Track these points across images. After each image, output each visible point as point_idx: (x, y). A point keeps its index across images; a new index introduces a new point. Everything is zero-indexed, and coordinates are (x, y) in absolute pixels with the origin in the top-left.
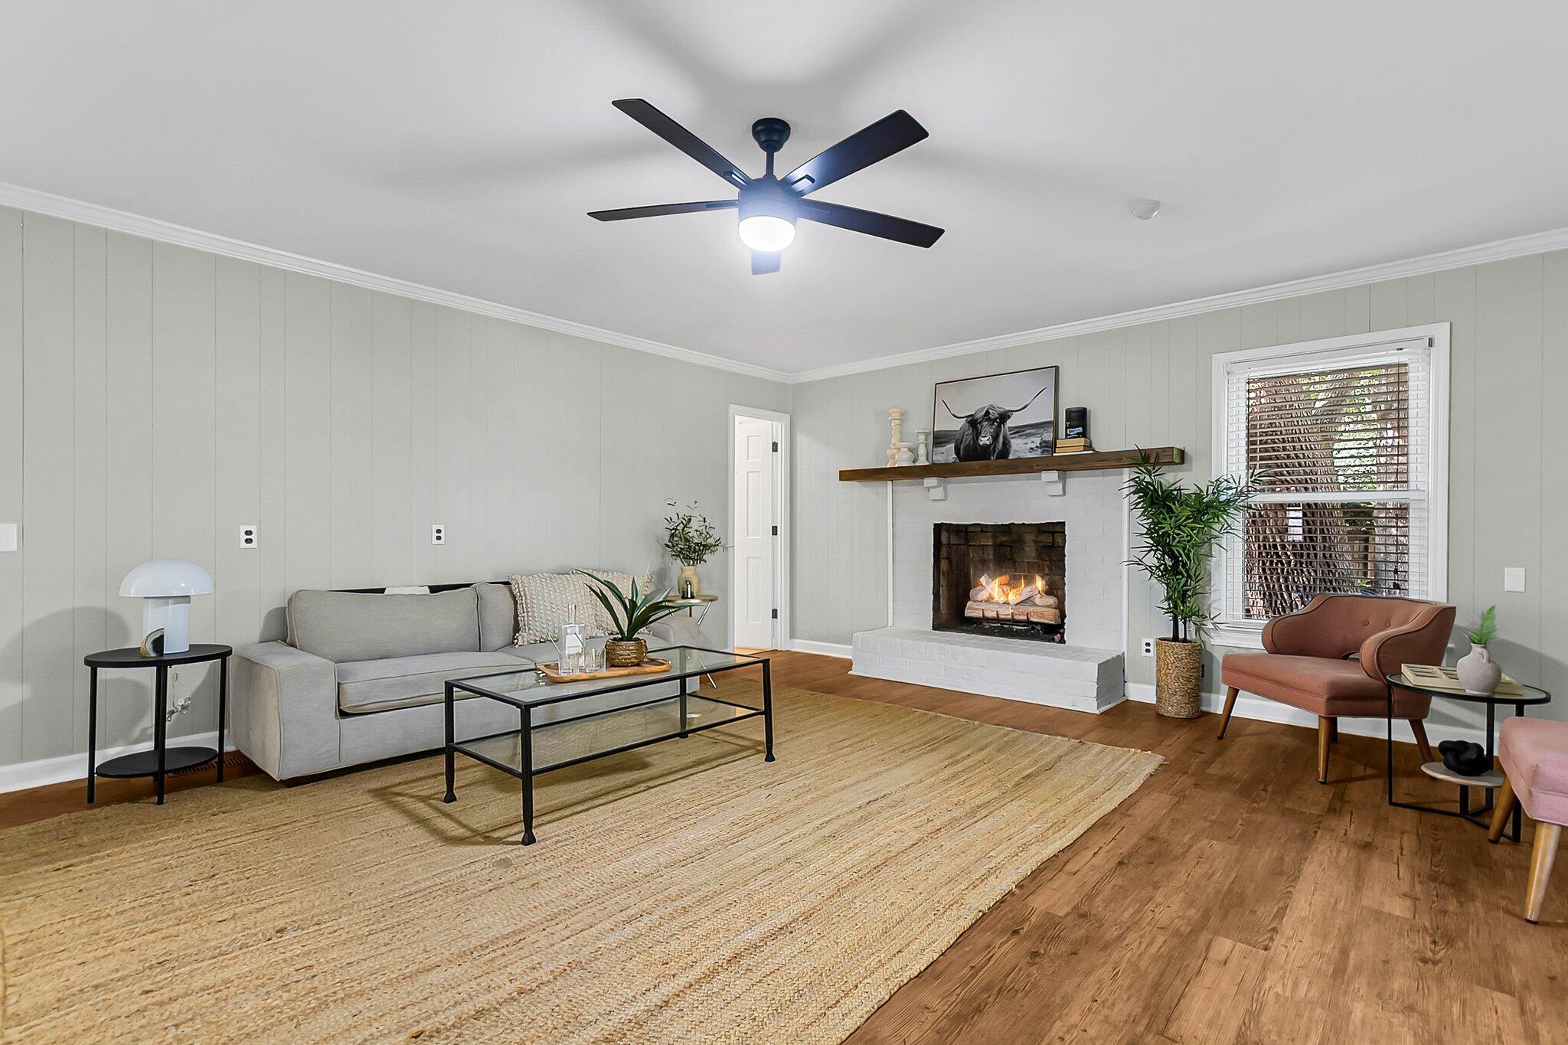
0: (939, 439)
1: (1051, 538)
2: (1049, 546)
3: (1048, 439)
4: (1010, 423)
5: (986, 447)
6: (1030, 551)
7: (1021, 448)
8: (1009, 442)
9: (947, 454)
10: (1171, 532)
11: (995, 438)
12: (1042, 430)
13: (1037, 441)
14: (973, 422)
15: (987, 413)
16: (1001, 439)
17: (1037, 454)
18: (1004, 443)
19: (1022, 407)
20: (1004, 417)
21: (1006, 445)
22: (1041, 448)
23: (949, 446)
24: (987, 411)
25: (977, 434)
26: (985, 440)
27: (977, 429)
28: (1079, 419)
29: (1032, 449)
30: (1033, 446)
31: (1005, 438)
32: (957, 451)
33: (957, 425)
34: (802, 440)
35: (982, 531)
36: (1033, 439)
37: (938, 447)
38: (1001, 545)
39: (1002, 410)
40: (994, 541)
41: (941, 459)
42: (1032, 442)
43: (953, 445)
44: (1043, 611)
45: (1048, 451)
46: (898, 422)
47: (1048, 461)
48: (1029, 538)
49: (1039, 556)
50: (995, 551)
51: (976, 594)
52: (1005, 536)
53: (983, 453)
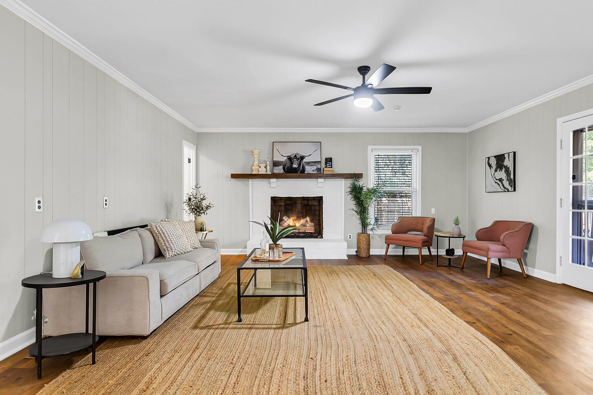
0: (276, 164)
1: (307, 202)
2: (306, 205)
3: (319, 167)
4: (304, 160)
5: (296, 168)
6: (299, 206)
7: (309, 169)
8: (305, 167)
9: (279, 170)
10: (364, 200)
11: (299, 165)
12: (317, 164)
13: (315, 168)
14: (290, 159)
15: (296, 156)
16: (301, 166)
17: (315, 172)
18: (303, 167)
19: (309, 155)
20: (302, 158)
21: (304, 168)
22: (316, 170)
23: (280, 167)
24: (296, 155)
25: (292, 163)
26: (295, 166)
27: (292, 161)
28: (329, 161)
29: (313, 170)
30: (314, 169)
31: (303, 166)
32: (284, 169)
33: (284, 159)
34: (202, 158)
35: (280, 200)
36: (314, 167)
37: (275, 167)
38: (288, 205)
39: (301, 155)
40: (285, 203)
41: (277, 172)
42: (313, 168)
43: (282, 167)
44: (310, 228)
45: (319, 171)
46: (258, 155)
47: (319, 175)
48: (299, 202)
49: (302, 209)
50: (285, 207)
51: (283, 224)
52: (290, 201)
53: (295, 171)
